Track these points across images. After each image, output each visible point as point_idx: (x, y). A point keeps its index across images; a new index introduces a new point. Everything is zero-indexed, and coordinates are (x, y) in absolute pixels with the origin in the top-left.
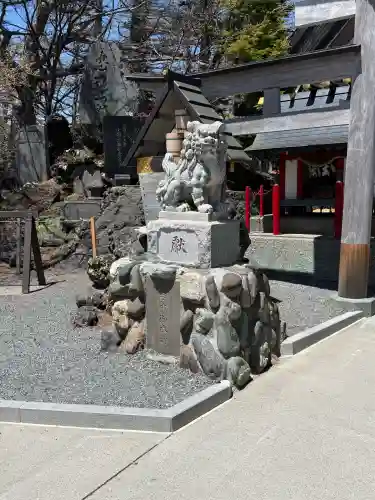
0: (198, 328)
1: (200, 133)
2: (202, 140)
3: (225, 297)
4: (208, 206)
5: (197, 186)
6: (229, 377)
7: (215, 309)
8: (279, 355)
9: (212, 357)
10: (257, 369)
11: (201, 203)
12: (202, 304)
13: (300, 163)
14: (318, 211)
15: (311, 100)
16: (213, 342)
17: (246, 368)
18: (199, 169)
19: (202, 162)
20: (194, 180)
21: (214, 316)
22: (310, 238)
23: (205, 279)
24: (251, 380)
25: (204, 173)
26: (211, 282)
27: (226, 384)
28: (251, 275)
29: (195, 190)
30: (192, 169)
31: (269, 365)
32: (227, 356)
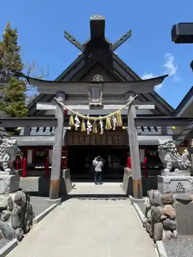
0: (3, 219)
1: (8, 143)
2: (9, 146)
3: (16, 205)
4: (10, 169)
5: (5, 162)
6: (16, 237)
7: (11, 210)
8: (32, 225)
9: (9, 231)
10: (26, 232)
11: (6, 168)
12: (5, 209)
13: (33, 151)
14: (37, 167)
15: (37, 130)
16: (10, 224)
17: (23, 232)
18: (7, 156)
19: (8, 153)
20: (4, 160)
21: (11, 213)
22: (37, 178)
23: (7, 198)
24: (23, 237)
25: (9, 157)
26: (10, 199)
27: (15, 240)
28: (24, 195)
29: (4, 163)
30: (4, 155)
31: (29, 229)
32: (15, 228)
